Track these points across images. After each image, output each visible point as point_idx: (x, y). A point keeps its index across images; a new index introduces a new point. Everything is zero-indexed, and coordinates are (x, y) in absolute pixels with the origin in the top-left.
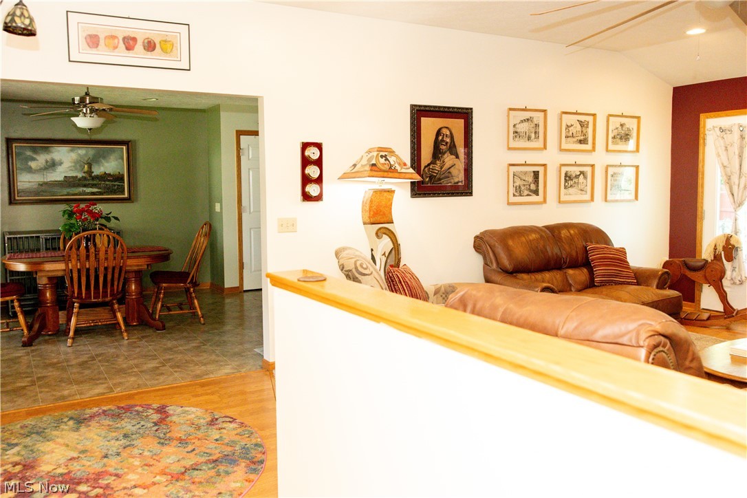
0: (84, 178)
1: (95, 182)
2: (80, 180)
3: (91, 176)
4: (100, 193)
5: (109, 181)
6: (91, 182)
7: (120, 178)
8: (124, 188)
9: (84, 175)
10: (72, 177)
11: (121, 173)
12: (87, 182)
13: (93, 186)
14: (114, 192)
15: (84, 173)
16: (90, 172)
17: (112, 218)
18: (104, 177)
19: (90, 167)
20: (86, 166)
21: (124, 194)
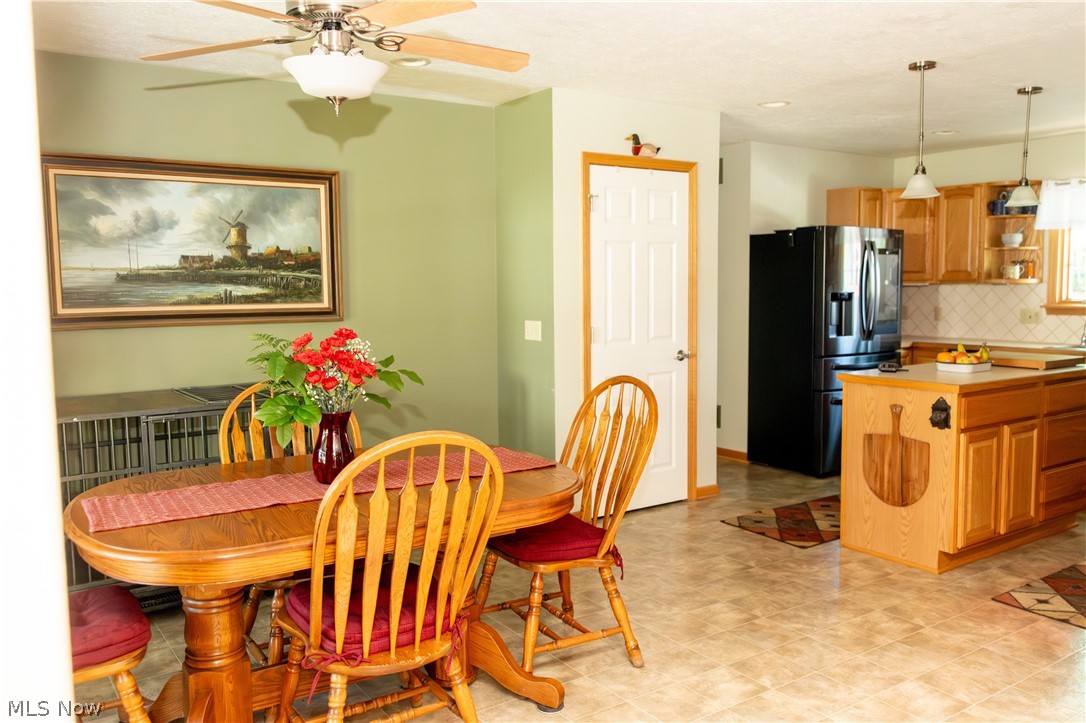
0: (227, 263)
1: (254, 271)
2: (218, 265)
3: (245, 256)
4: (268, 299)
5: (287, 268)
6: (245, 271)
7: (311, 262)
8: (321, 286)
9: (229, 253)
10: (202, 259)
11: (314, 250)
12: (236, 272)
13: (249, 280)
14: (300, 296)
15: (229, 247)
16: (242, 246)
18: (276, 259)
19: (242, 231)
20: (234, 232)
21: (320, 301)
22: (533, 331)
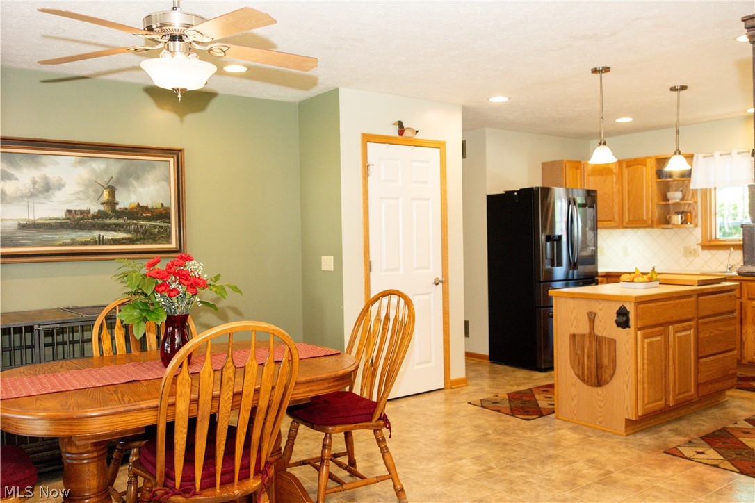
0: (101, 215)
1: (121, 221)
2: (94, 217)
3: (114, 210)
4: (131, 241)
5: (145, 219)
6: (114, 221)
7: (164, 215)
8: (170, 232)
9: (102, 208)
10: (82, 212)
11: (165, 205)
12: (107, 221)
13: (116, 228)
14: (154, 239)
15: (103, 204)
16: (112, 203)
17: (227, 289)
18: (137, 212)
19: (112, 192)
20: (106, 193)
21: (171, 243)
22: (327, 263)
